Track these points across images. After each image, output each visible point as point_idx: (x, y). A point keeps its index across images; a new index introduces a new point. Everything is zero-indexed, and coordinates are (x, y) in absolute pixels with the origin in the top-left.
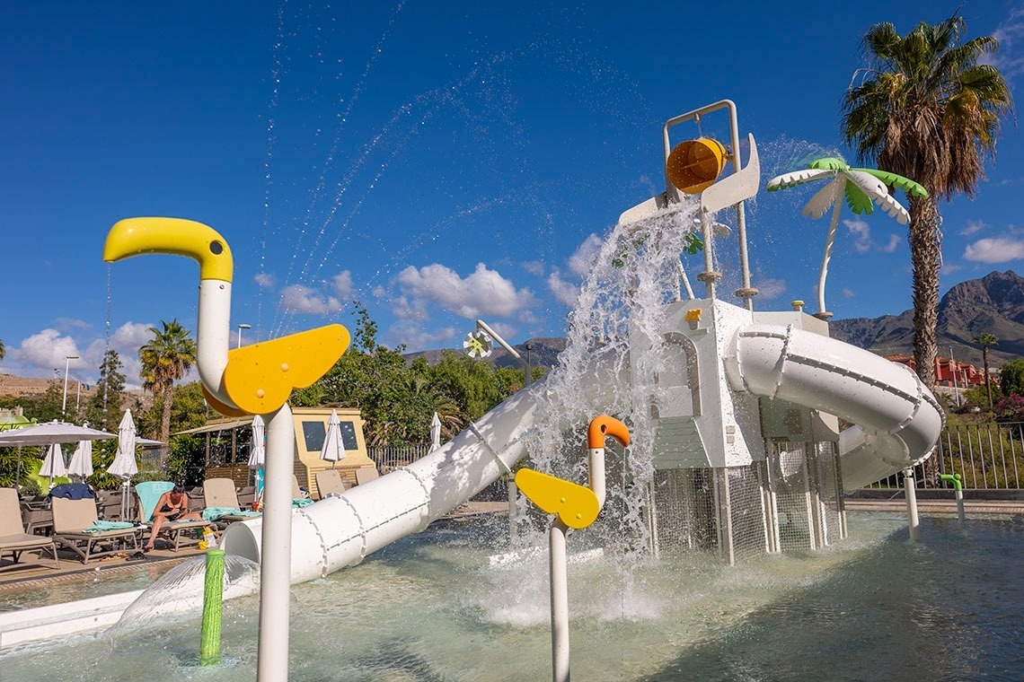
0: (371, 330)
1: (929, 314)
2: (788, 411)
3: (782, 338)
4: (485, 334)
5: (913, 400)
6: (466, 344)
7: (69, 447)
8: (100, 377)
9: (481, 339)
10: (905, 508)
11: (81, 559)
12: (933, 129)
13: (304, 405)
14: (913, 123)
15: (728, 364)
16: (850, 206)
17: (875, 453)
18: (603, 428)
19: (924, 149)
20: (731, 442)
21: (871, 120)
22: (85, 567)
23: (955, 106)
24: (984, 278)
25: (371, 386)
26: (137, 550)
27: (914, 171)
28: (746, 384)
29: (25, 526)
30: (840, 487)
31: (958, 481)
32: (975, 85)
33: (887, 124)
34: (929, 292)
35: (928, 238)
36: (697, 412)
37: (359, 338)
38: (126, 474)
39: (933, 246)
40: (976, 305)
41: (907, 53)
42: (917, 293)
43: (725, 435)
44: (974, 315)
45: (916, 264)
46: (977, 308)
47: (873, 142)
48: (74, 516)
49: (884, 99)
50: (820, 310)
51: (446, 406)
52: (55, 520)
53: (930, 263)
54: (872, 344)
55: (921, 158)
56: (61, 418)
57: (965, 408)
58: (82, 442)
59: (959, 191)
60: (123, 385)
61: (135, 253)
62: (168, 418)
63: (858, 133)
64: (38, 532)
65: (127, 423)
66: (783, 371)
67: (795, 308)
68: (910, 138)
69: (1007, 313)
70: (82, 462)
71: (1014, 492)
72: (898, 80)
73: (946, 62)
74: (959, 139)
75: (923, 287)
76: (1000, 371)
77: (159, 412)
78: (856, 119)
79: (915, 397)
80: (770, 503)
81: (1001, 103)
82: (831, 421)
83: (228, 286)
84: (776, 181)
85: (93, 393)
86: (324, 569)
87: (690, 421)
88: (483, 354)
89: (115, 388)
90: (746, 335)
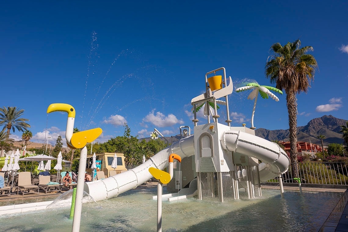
0: (129, 132)
1: (294, 128)
2: (241, 156)
3: (237, 134)
4: (156, 132)
5: (277, 153)
6: (151, 135)
7: (45, 162)
8: (56, 143)
9: (155, 134)
10: (280, 188)
11: (45, 192)
12: (292, 73)
13: (110, 152)
14: (286, 71)
15: (222, 141)
16: (261, 96)
17: (269, 170)
18: (173, 157)
19: (290, 79)
20: (222, 164)
21: (274, 70)
22: (46, 194)
23: (299, 67)
24: (322, 117)
25: (128, 147)
26: (59, 190)
27: (287, 85)
28: (227, 148)
29: (32, 183)
30: (259, 181)
31: (299, 180)
32: (305, 60)
33: (279, 71)
34: (294, 121)
35: (293, 105)
36: (212, 156)
37: (125, 133)
38: (58, 169)
39: (294, 108)
40: (319, 126)
41: (284, 52)
42: (290, 122)
43: (220, 162)
44: (319, 129)
45: (289, 113)
46: (320, 127)
47: (275, 76)
48: (45, 180)
49: (277, 64)
50: (252, 127)
51: (150, 154)
52: (40, 182)
53: (294, 113)
54: (285, 138)
55: (289, 81)
56: (45, 154)
57: (316, 159)
58: (49, 160)
59: (302, 91)
60: (62, 146)
61: (54, 111)
62: (73, 155)
63: (270, 74)
64: (35, 184)
65: (60, 155)
66: (237, 144)
67: (243, 126)
68: (286, 75)
69: (330, 128)
70: (48, 166)
71: (321, 185)
72: (281, 59)
73: (296, 53)
74: (301, 76)
75: (292, 120)
76: (327, 147)
77: (71, 153)
78: (269, 70)
79: (279, 153)
80: (236, 184)
81: (314, 65)
82: (256, 161)
83: (74, 119)
84: (238, 89)
85: (54, 148)
86: (107, 197)
87: (210, 158)
88: (156, 138)
89: (60, 146)
90: (227, 133)
